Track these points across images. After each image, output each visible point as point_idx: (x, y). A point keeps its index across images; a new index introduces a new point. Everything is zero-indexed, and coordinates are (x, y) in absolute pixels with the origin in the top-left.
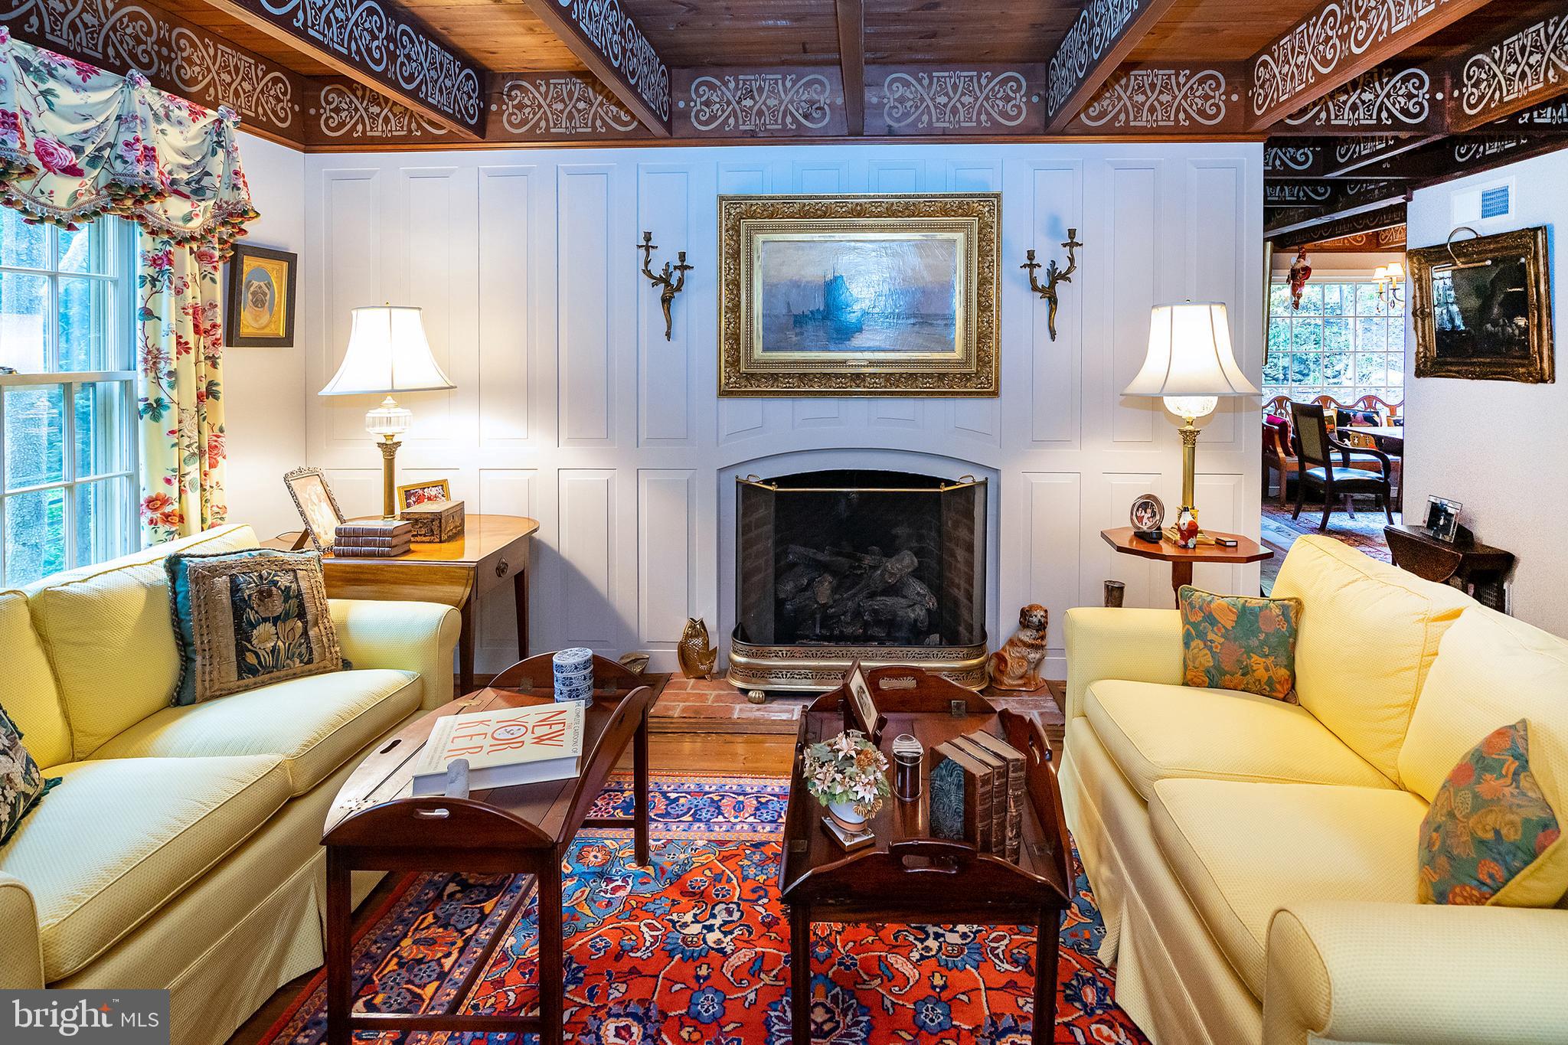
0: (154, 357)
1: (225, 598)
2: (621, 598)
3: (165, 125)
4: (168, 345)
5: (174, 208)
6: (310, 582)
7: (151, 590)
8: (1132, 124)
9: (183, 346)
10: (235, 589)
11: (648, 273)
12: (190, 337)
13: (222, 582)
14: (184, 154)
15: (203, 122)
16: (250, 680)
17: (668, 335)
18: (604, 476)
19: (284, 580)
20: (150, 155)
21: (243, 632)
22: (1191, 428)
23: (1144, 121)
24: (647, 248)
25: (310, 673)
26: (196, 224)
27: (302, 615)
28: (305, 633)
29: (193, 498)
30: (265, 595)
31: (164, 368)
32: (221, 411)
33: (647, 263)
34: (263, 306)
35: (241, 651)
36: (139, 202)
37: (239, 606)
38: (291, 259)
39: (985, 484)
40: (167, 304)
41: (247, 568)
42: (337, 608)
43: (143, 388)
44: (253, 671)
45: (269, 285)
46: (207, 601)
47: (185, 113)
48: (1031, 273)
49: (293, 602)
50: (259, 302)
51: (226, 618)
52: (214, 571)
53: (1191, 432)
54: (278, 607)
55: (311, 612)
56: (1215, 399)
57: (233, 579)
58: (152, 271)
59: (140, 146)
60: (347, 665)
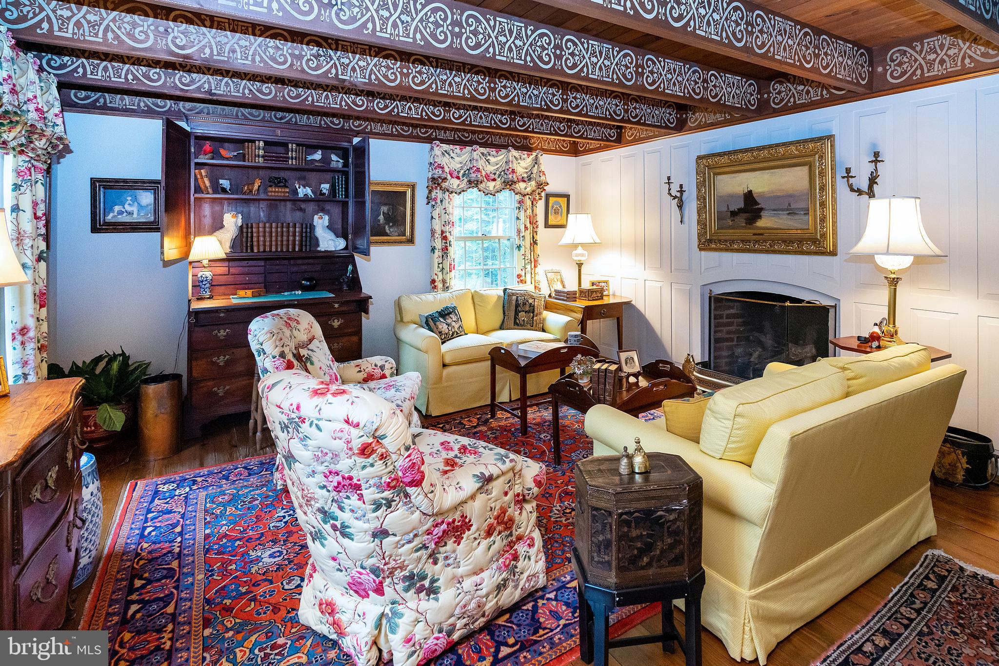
0: (519, 231)
1: (514, 302)
2: (666, 338)
3: (519, 161)
4: (523, 228)
5: (521, 186)
6: (539, 304)
7: (499, 297)
8: (926, 75)
9: (526, 228)
10: (517, 300)
11: (670, 194)
12: (528, 225)
13: (514, 298)
14: (526, 169)
15: (531, 157)
16: (516, 327)
17: (681, 222)
18: (659, 284)
19: (531, 301)
20: (513, 171)
21: (516, 314)
22: (893, 276)
23: (937, 70)
24: (669, 183)
25: (532, 330)
26: (529, 190)
27: (533, 312)
28: (533, 318)
29: (528, 276)
30: (524, 304)
31: (521, 235)
32: (539, 249)
33: (670, 190)
34: (558, 213)
35: (515, 318)
36: (510, 186)
37: (517, 305)
38: (567, 197)
39: (835, 307)
40: (522, 215)
41: (522, 295)
42: (546, 314)
43: (517, 242)
44: (518, 325)
45: (560, 206)
46: (510, 301)
47: (526, 156)
48: (848, 181)
49: (532, 308)
50: (556, 212)
51: (513, 308)
52: (513, 294)
53: (894, 279)
54: (527, 309)
55: (536, 312)
56: (912, 258)
57: (517, 297)
58: (519, 205)
59: (511, 170)
60: (544, 331)
